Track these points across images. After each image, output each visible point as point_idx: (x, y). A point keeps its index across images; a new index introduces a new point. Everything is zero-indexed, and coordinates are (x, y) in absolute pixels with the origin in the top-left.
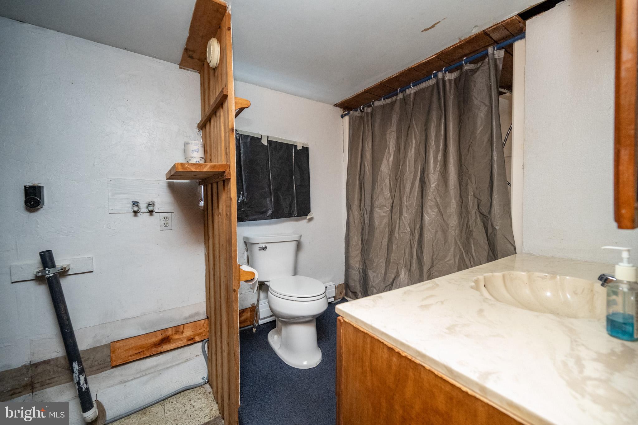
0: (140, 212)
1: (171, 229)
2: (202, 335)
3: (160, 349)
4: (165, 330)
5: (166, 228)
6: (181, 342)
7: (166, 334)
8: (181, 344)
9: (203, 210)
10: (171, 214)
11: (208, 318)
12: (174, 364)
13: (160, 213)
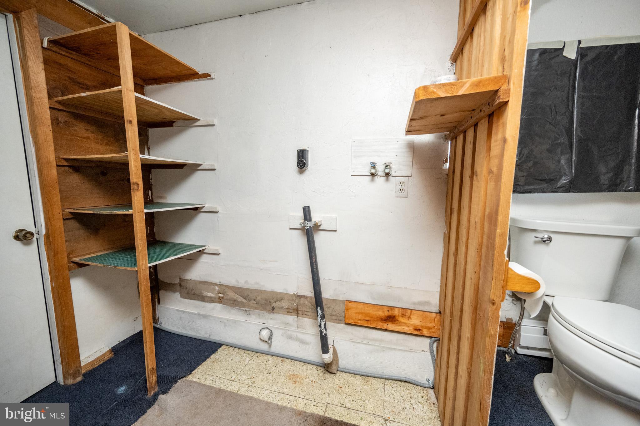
0: (377, 175)
1: (407, 196)
2: (431, 330)
3: (385, 326)
4: (391, 308)
5: (401, 195)
6: (407, 328)
7: (392, 312)
8: (406, 330)
9: (447, 175)
10: (408, 178)
11: (440, 313)
12: (397, 348)
13: (397, 177)
